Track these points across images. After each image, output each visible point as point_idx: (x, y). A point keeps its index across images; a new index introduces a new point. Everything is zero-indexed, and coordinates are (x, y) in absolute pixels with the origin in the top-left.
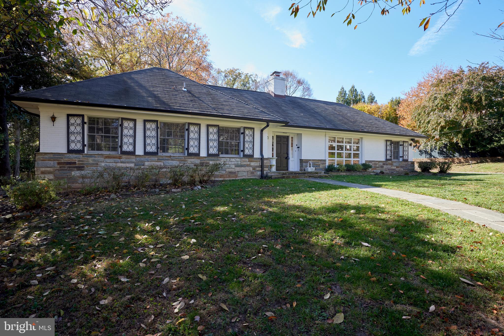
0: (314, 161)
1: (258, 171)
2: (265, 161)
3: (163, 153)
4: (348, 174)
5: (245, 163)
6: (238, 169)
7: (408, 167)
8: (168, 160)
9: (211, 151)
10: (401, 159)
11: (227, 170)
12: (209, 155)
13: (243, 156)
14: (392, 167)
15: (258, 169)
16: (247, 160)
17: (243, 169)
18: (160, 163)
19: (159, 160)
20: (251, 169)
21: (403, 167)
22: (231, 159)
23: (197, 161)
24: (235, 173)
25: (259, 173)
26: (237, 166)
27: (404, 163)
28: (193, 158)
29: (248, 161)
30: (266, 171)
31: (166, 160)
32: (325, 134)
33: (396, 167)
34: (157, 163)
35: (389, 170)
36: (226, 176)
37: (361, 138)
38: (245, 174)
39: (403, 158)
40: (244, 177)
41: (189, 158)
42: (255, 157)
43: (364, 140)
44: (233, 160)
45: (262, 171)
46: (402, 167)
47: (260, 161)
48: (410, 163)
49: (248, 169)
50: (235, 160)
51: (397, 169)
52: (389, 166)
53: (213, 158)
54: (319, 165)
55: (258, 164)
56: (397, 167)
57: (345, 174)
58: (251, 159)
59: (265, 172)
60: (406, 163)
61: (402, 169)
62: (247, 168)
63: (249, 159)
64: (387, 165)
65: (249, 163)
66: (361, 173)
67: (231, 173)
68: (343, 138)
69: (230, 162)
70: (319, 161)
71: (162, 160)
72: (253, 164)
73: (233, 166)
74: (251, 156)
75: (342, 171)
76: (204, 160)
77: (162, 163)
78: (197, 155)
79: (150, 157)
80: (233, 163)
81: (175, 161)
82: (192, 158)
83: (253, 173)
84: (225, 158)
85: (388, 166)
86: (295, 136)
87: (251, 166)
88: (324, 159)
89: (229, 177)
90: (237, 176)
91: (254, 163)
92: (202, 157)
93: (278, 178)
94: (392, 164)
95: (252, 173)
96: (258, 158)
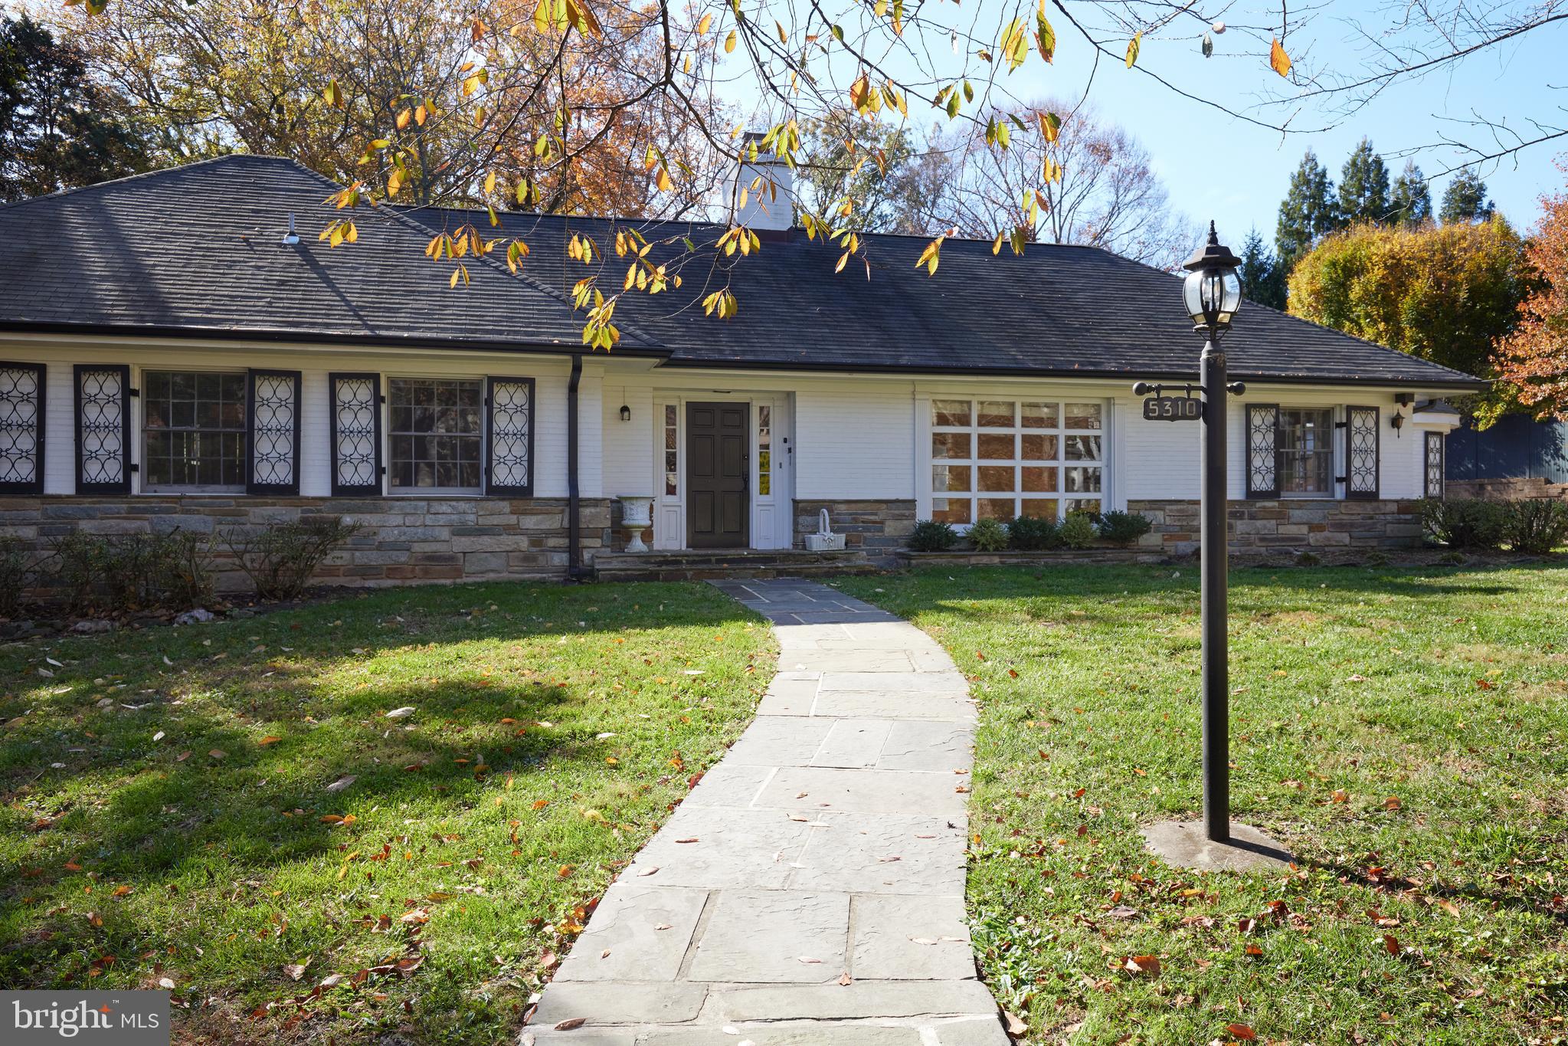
0: (853, 505)
1: (555, 549)
2: (586, 512)
3: (162, 487)
4: (1014, 561)
5: (495, 520)
6: (463, 543)
7: (1379, 527)
8: (168, 511)
9: (350, 476)
10: (1340, 491)
11: (417, 548)
12: (339, 490)
13: (488, 493)
14: (1282, 530)
15: (552, 542)
16: (505, 506)
17: (486, 542)
18: (138, 523)
19: (134, 513)
20: (524, 543)
21: (1352, 525)
22: (435, 504)
23: (286, 513)
24: (452, 558)
25: (560, 559)
26: (461, 531)
27: (1358, 509)
28: (274, 504)
29: (507, 510)
30: (593, 551)
31: (161, 511)
32: (910, 388)
33: (1305, 529)
34: (126, 524)
35: (1262, 540)
36: (413, 571)
37: (1109, 400)
38: (494, 563)
39: (1348, 487)
40: (492, 576)
41: (256, 505)
42: (536, 494)
43: (1117, 410)
44: (444, 507)
45: (574, 551)
46: (1340, 527)
47: (562, 512)
48: (1394, 507)
49: (508, 541)
50: (453, 507)
51: (1313, 538)
52: (1267, 526)
53: (358, 502)
54: (882, 522)
55: (557, 521)
56: (1313, 528)
57: (996, 560)
58: (520, 504)
59: (586, 556)
60: (1369, 508)
61: (1345, 538)
62: (504, 538)
63: (515, 503)
64: (1252, 517)
65: (513, 519)
66: (1089, 556)
67: (432, 558)
68: (1012, 405)
69: (428, 517)
70: (877, 506)
71: (145, 511)
72: (530, 522)
73: (445, 534)
74: (522, 493)
75: (985, 548)
76: (319, 511)
77: (146, 523)
78: (289, 491)
79: (100, 502)
80: (442, 520)
81: (197, 517)
82: (266, 505)
83: (534, 559)
84: (409, 499)
85: (1259, 523)
86: (777, 403)
87: (524, 532)
88: (910, 497)
89: (426, 573)
90: (458, 572)
91: (534, 518)
92: (307, 498)
93: (628, 579)
94: (1281, 516)
95: (528, 558)
96: (556, 499)
